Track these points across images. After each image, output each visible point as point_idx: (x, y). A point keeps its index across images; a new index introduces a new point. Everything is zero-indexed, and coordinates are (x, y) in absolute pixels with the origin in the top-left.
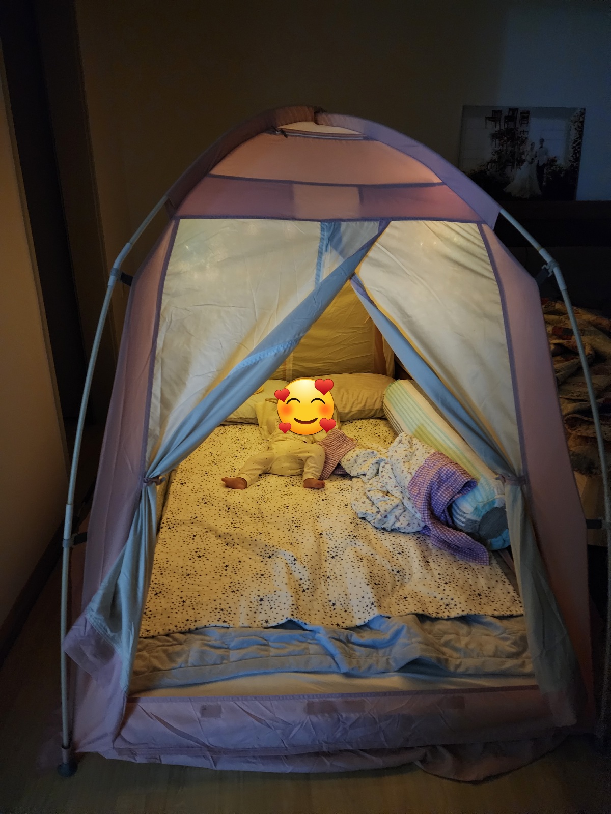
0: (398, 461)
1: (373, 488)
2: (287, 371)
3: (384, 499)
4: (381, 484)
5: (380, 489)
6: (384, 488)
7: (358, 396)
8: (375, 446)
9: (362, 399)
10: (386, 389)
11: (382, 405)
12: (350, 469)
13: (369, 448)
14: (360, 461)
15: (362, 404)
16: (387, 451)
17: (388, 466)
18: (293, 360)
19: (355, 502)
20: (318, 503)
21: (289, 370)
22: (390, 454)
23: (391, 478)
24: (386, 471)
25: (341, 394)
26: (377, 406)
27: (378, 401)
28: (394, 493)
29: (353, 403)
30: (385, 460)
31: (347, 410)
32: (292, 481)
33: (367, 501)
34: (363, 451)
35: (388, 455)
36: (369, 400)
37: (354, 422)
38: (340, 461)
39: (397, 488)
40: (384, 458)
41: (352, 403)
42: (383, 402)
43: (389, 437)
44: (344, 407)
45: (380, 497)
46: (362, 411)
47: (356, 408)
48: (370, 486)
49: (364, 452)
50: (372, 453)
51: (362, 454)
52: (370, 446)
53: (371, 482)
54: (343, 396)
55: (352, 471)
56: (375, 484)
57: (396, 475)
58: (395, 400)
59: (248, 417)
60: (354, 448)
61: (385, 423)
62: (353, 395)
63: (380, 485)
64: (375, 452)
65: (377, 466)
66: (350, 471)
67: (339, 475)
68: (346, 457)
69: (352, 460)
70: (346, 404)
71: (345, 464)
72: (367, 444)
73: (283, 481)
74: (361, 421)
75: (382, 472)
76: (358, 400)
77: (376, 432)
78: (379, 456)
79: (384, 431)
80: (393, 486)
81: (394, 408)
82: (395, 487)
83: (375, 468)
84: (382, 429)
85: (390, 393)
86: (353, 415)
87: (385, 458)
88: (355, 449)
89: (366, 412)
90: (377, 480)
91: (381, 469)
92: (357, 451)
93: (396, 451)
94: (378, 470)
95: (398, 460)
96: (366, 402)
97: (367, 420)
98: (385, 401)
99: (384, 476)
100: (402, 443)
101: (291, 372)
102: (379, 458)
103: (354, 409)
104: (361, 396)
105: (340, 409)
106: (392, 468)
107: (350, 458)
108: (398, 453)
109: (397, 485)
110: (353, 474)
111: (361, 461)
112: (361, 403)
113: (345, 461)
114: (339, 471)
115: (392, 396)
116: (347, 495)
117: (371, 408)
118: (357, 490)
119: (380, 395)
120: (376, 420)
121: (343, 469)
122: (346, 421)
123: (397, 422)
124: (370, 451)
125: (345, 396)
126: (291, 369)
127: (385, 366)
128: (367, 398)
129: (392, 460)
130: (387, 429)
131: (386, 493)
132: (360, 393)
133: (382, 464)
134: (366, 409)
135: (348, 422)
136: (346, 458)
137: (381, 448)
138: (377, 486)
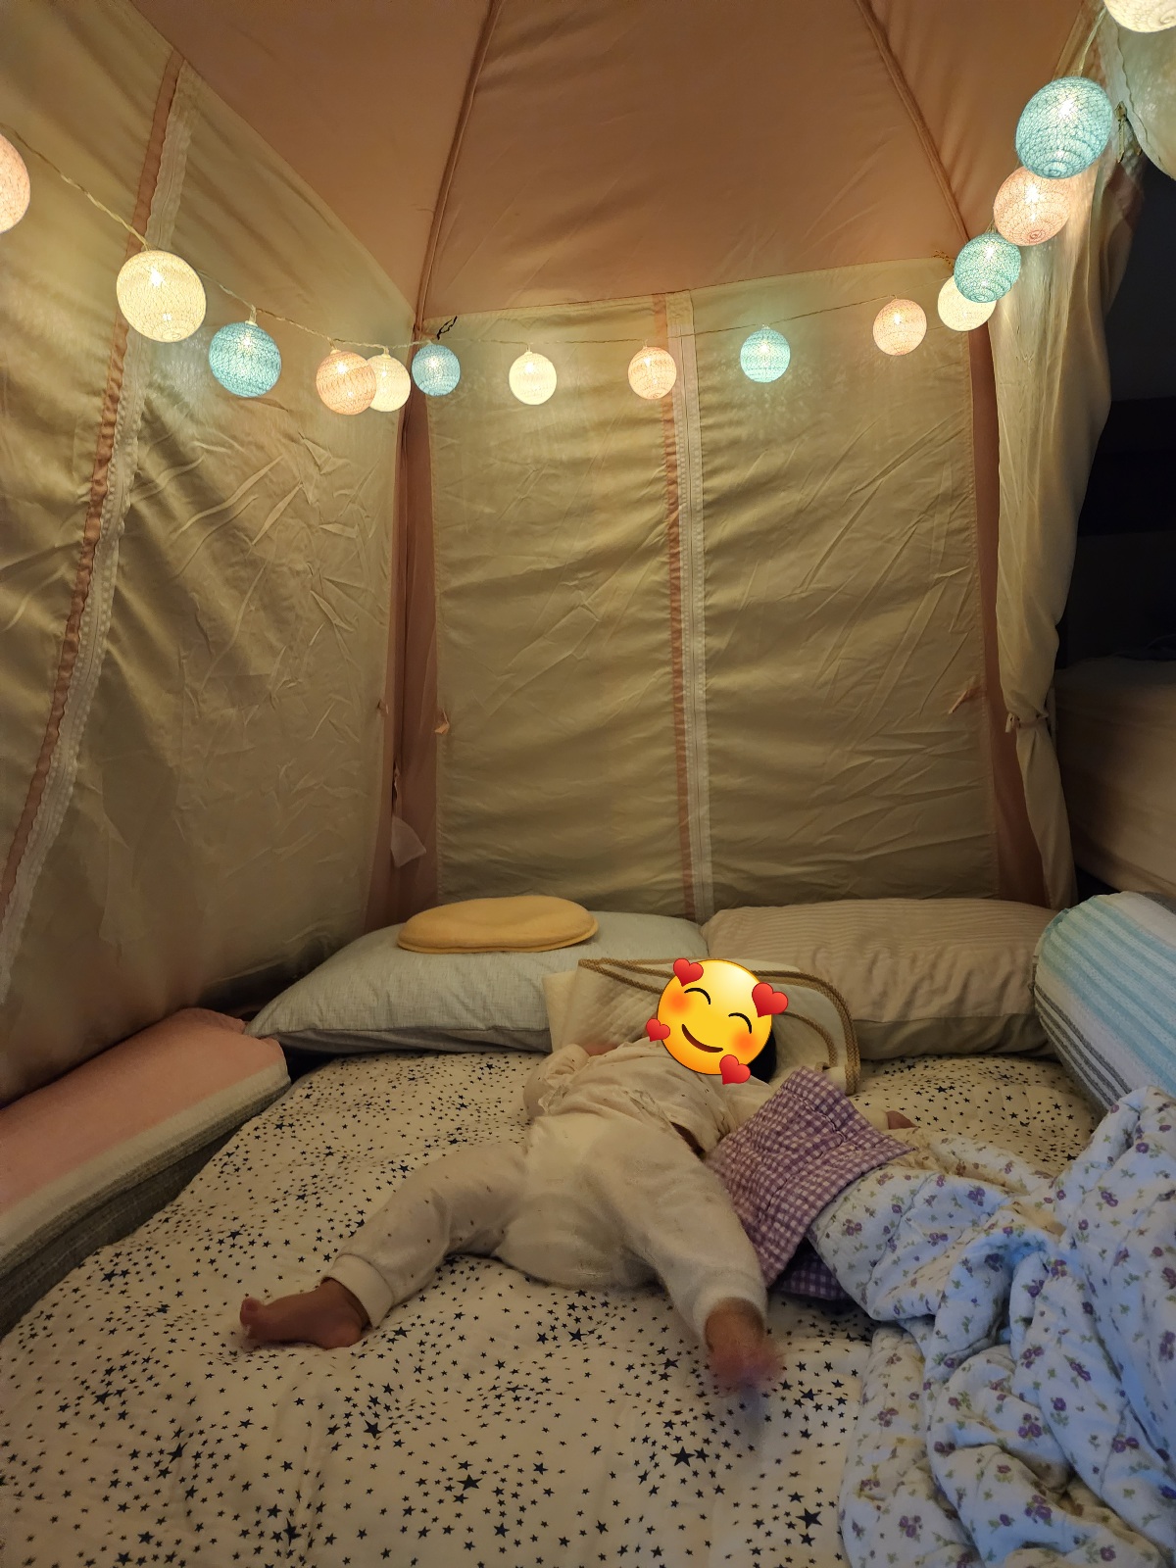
0: (1130, 1267)
1: (975, 1432)
2: (695, 891)
3: (1038, 1531)
4: (1025, 1408)
5: (1015, 1441)
6: (1045, 1440)
7: (934, 966)
8: (992, 1159)
9: (949, 978)
10: (1044, 935)
11: (1033, 1000)
12: (864, 1277)
13: (961, 1171)
14: (912, 1236)
15: (952, 995)
16: (1052, 1194)
17: (1064, 1291)
18: (713, 852)
19: (860, 1510)
20: (653, 1479)
21: (703, 885)
22: (1069, 1211)
23: (1086, 1376)
24: (1052, 1317)
25: (869, 956)
26: (1013, 1003)
27: (1015, 983)
28: (1112, 1488)
29: (915, 990)
30: (1040, 1247)
31: (889, 1015)
32: (579, 1313)
33: (934, 1521)
34: (925, 1183)
35: (1058, 1218)
36: (975, 984)
37: (920, 1067)
38: (809, 1229)
39: (1129, 1457)
40: (1034, 1232)
41: (908, 989)
42: (1033, 987)
43: (1070, 1132)
44: (879, 1004)
45: (1017, 1513)
46: (949, 1022)
47: (927, 1010)
48: (951, 1415)
49: (931, 1188)
50: (976, 1195)
51: (919, 1200)
52: (970, 1156)
53: (958, 1381)
54: (874, 962)
55: (871, 1288)
56: (986, 1399)
57: (1119, 1356)
58: (1086, 966)
59: (522, 1025)
60: (880, 1166)
61: (1051, 1073)
62: (914, 961)
63: (1015, 1410)
64: (993, 1193)
65: (997, 1278)
66: (863, 1286)
67: (808, 1302)
68: (844, 1211)
69: (871, 1228)
70: (884, 994)
71: (832, 1245)
72: (956, 1146)
73: (533, 1307)
74: (948, 1063)
75: (1028, 1321)
76: (931, 977)
77: (1010, 1107)
78: (1004, 1218)
79: (1048, 1104)
80: (1106, 1437)
81: (1084, 998)
82: (1118, 1445)
83: (981, 1288)
84: (1038, 1095)
85: (1059, 942)
86: (918, 1035)
87: (1043, 1235)
88: (889, 1170)
89: (970, 1028)
90: (999, 1373)
91: (1019, 1305)
92: (898, 1183)
93: (1109, 1199)
94: (1003, 1304)
95: (1123, 1255)
96: (965, 986)
97: (974, 1061)
98: (1043, 977)
99: (1037, 1351)
100: (1143, 1148)
101: (709, 894)
102: (1008, 1231)
103: (918, 1012)
104: (943, 966)
105: (860, 1010)
106: (1088, 1308)
107: (860, 1216)
108: (1123, 1210)
109: (1131, 1430)
110: (879, 1305)
111: (918, 1238)
112: (945, 990)
113: (835, 1229)
114: (808, 1281)
115: (1070, 951)
116: (829, 1435)
117: (986, 1011)
118: (886, 1417)
119: (1021, 960)
120: (1008, 1063)
121: (830, 1274)
122: (891, 1060)
123: (1100, 1058)
124: (964, 1184)
125: (884, 963)
126: (710, 881)
127: (1041, 874)
128: (970, 974)
129: (1091, 1248)
130: (1059, 1098)
131: (1055, 1479)
132: (940, 955)
133: (1027, 1271)
134: (969, 1014)
135: (898, 1065)
136: (842, 1217)
137: (1022, 1172)
138: (995, 1420)
